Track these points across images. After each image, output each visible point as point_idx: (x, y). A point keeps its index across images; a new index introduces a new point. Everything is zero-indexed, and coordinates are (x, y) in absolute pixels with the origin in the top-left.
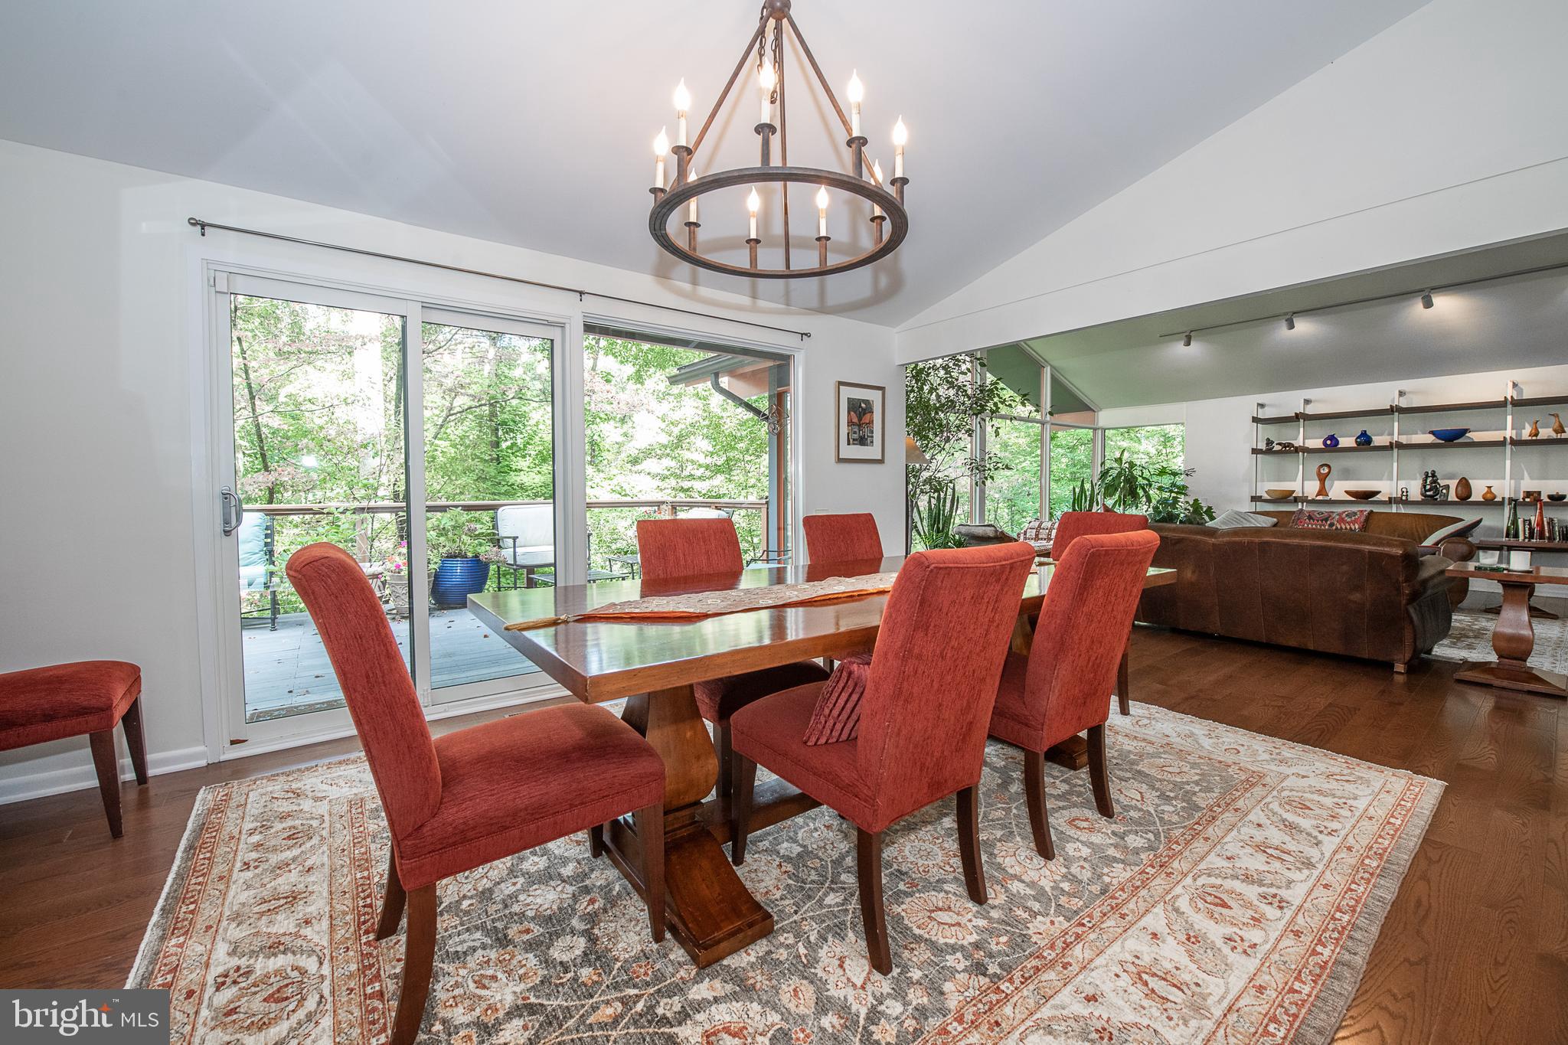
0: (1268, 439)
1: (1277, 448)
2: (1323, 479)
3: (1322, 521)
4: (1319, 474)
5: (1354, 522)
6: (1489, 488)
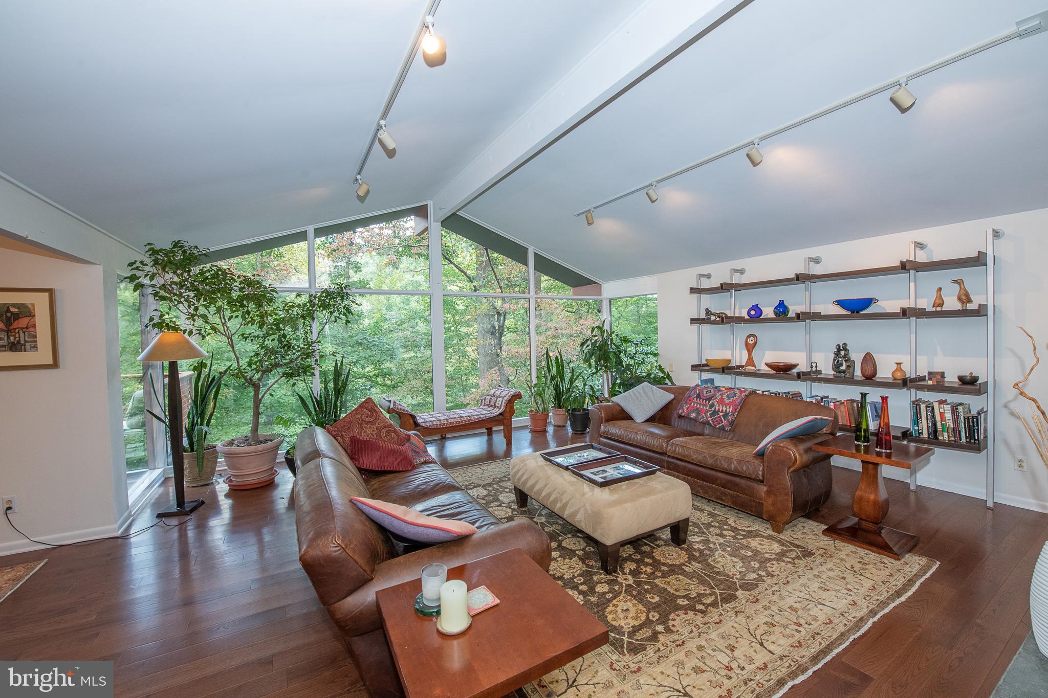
2: (750, 348)
4: (747, 344)
5: (730, 404)
6: (898, 364)
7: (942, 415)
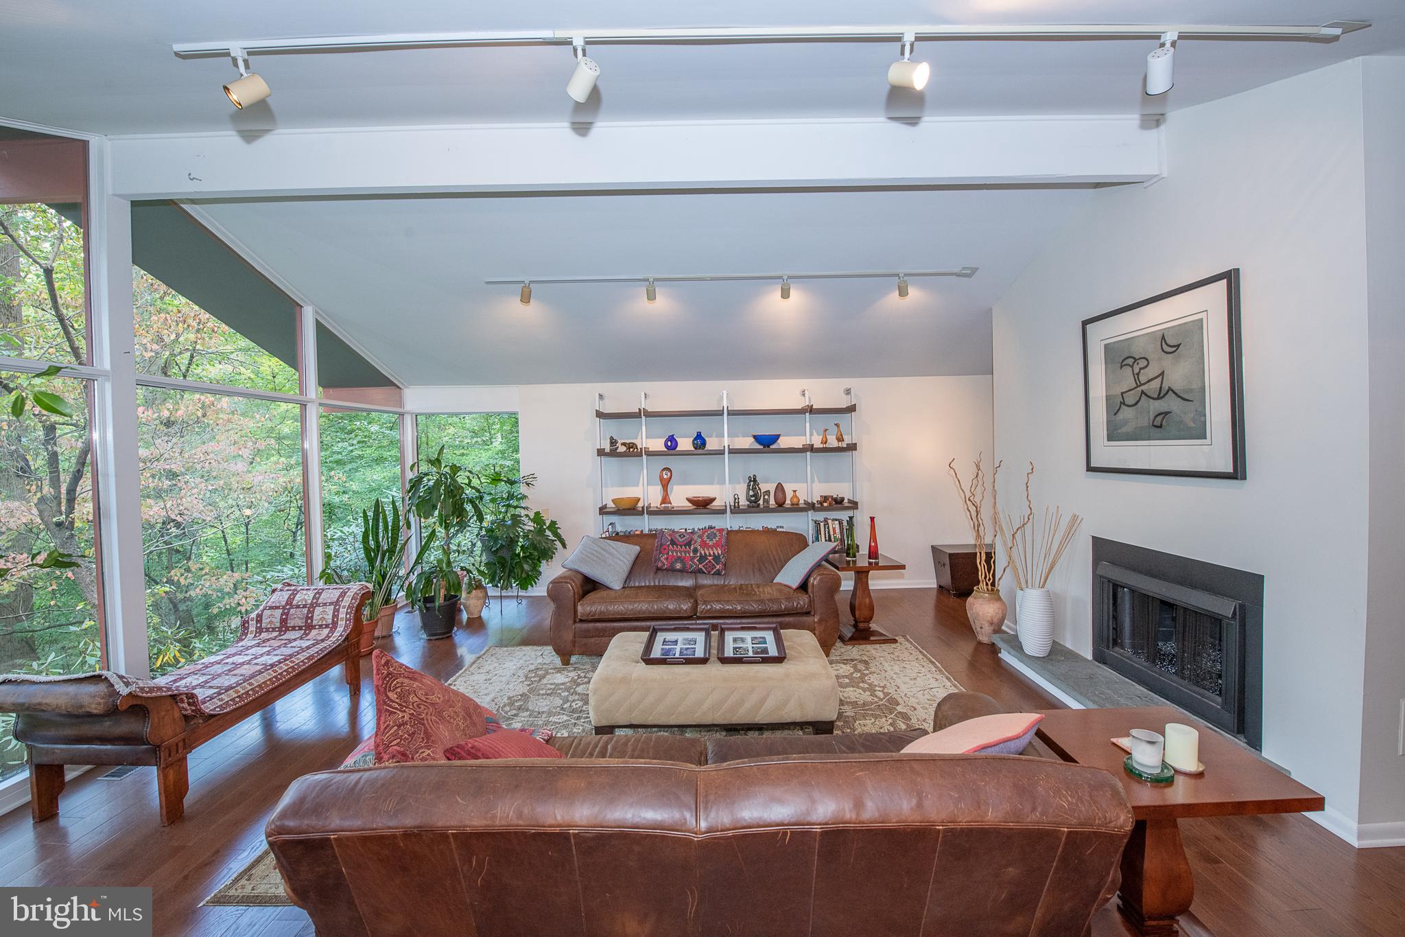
0: (612, 438)
1: (622, 449)
2: (665, 484)
3: (685, 545)
4: (661, 479)
5: (716, 545)
6: (794, 491)
7: (834, 529)
